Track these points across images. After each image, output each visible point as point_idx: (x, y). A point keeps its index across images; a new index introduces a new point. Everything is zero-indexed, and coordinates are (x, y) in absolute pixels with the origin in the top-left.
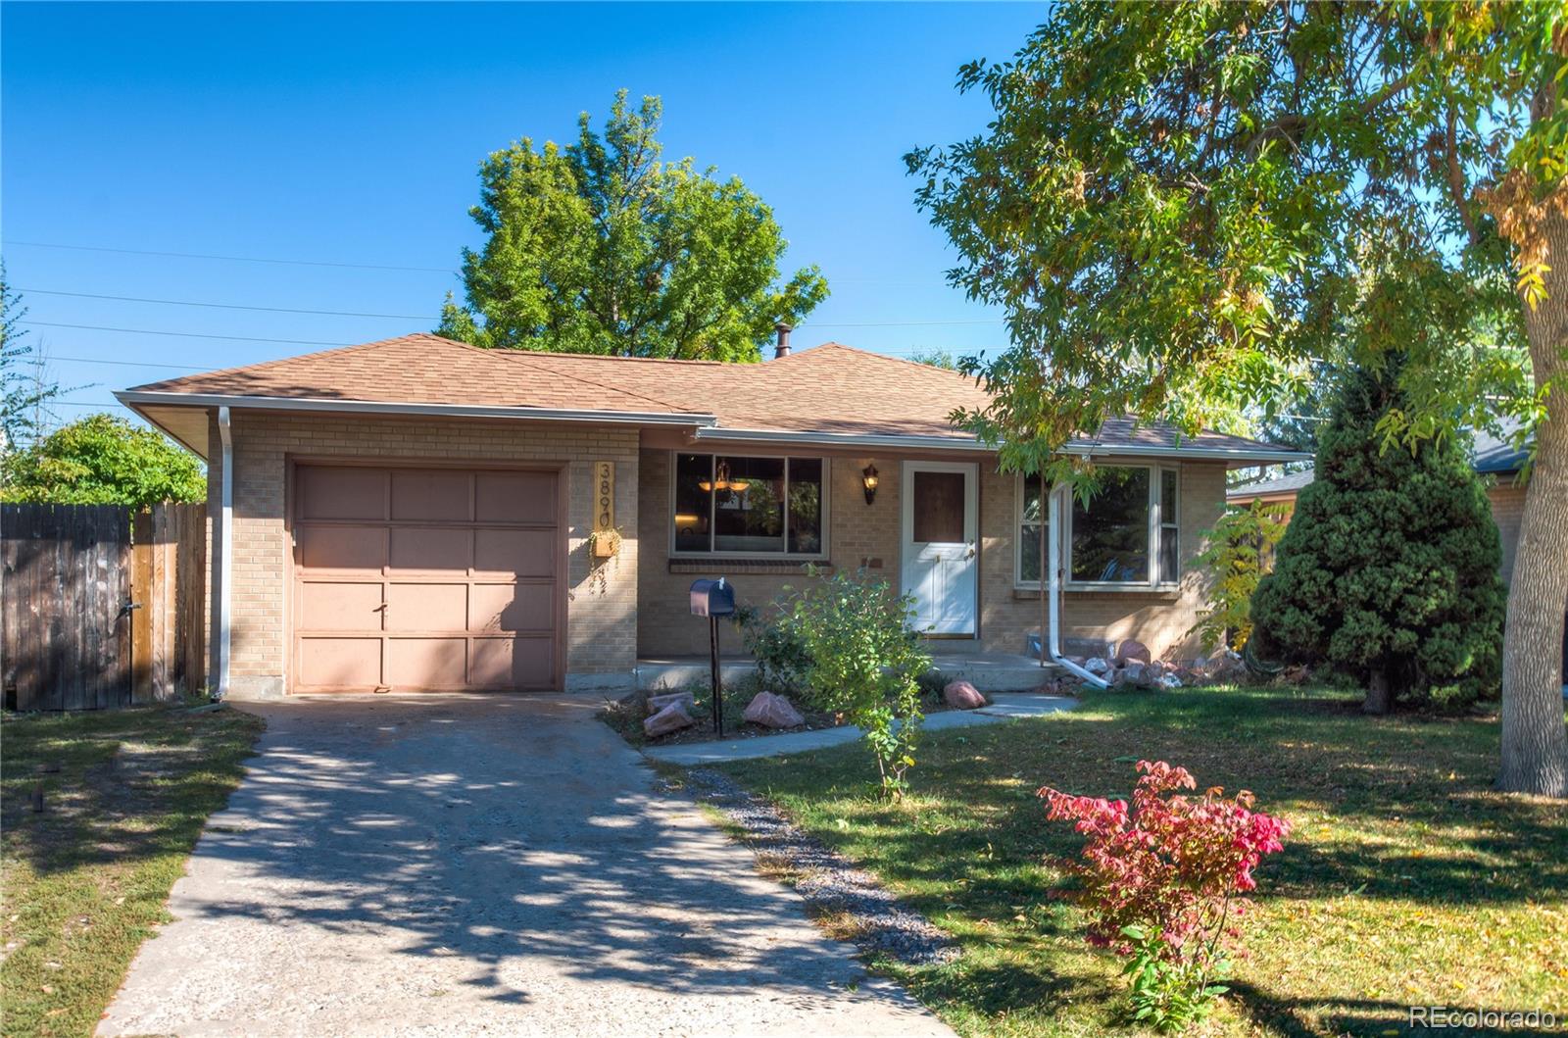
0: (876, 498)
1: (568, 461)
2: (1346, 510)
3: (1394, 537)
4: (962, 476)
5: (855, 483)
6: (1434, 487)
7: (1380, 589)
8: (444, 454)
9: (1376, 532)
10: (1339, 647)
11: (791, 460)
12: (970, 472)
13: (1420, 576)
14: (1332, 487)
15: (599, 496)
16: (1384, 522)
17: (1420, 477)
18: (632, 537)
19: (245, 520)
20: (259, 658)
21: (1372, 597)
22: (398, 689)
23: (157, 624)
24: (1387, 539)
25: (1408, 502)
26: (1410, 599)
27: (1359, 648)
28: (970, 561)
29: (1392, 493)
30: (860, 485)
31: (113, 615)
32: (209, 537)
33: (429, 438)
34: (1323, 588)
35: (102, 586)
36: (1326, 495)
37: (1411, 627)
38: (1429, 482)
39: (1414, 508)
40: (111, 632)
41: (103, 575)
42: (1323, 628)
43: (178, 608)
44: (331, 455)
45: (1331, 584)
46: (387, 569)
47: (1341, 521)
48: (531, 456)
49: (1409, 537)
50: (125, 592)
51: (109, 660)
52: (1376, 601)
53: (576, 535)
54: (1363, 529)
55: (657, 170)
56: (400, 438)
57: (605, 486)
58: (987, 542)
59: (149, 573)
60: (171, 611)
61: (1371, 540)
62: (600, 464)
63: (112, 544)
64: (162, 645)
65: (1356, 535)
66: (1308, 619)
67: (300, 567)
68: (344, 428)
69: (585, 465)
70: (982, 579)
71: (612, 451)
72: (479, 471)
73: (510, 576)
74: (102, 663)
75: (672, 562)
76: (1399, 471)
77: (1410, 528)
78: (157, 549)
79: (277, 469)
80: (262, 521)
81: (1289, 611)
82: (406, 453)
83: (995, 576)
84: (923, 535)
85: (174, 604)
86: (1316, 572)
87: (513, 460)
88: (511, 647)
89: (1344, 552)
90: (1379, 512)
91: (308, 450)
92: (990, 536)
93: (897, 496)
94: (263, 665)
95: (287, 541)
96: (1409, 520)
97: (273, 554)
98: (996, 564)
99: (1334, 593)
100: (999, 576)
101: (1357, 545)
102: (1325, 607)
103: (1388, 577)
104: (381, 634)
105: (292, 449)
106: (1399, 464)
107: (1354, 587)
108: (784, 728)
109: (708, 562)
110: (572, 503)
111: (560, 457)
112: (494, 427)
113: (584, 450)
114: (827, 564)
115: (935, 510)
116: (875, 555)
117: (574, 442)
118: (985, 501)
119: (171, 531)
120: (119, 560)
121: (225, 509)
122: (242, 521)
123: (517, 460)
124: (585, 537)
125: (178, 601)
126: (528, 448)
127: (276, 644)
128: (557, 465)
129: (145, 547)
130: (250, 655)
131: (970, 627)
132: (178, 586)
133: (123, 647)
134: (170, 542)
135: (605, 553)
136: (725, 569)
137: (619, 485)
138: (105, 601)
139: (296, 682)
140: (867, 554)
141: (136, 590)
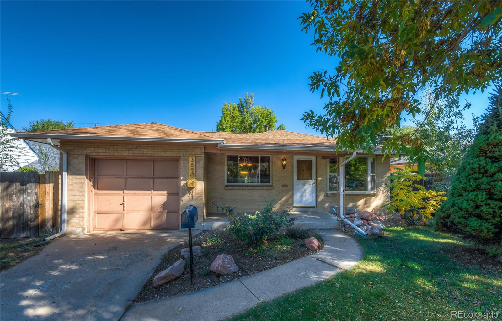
0: (286, 167)
1: (181, 157)
4: (311, 161)
5: (280, 163)
8: (138, 155)
11: (261, 157)
12: (314, 159)
15: (190, 168)
18: (202, 180)
20: (77, 221)
22: (128, 229)
23: (47, 210)
28: (314, 185)
30: (281, 164)
31: (33, 207)
32: (60, 182)
33: (134, 150)
35: (29, 198)
40: (32, 212)
41: (29, 194)
43: (53, 205)
46: (125, 191)
48: (168, 155)
50: (37, 200)
51: (32, 221)
53: (183, 180)
55: (254, 107)
56: (124, 149)
57: (192, 165)
58: (319, 179)
59: (45, 193)
60: (51, 206)
62: (191, 157)
63: (32, 184)
64: (48, 217)
67: (96, 191)
68: (105, 147)
69: (186, 158)
70: (317, 190)
71: (195, 153)
72: (154, 160)
73: (165, 193)
74: (29, 222)
75: (226, 186)
78: (47, 185)
79: (83, 160)
80: (78, 177)
82: (126, 154)
83: (321, 189)
84: (299, 178)
85: (52, 203)
87: (162, 156)
88: (166, 215)
91: (93, 154)
92: (319, 177)
93: (292, 167)
94: (79, 224)
95: (87, 183)
97: (81, 187)
98: (321, 186)
100: (323, 189)
104: (123, 212)
105: (88, 154)
108: (227, 275)
109: (236, 186)
110: (182, 170)
111: (178, 155)
112: (156, 146)
113: (186, 153)
114: (271, 186)
115: (303, 170)
116: (286, 184)
117: (182, 151)
118: (318, 168)
119: (51, 180)
120: (35, 189)
121: (64, 173)
122: (71, 177)
123: (164, 157)
124: (185, 181)
125: (54, 202)
126: (167, 153)
127: (83, 217)
128: (178, 158)
129: (43, 185)
130: (75, 220)
131: (314, 204)
132: (54, 198)
133: (36, 217)
134: (51, 183)
135: (192, 187)
136: (241, 188)
137: (197, 164)
138: (30, 203)
139: (95, 228)
140: (283, 183)
141: (41, 199)
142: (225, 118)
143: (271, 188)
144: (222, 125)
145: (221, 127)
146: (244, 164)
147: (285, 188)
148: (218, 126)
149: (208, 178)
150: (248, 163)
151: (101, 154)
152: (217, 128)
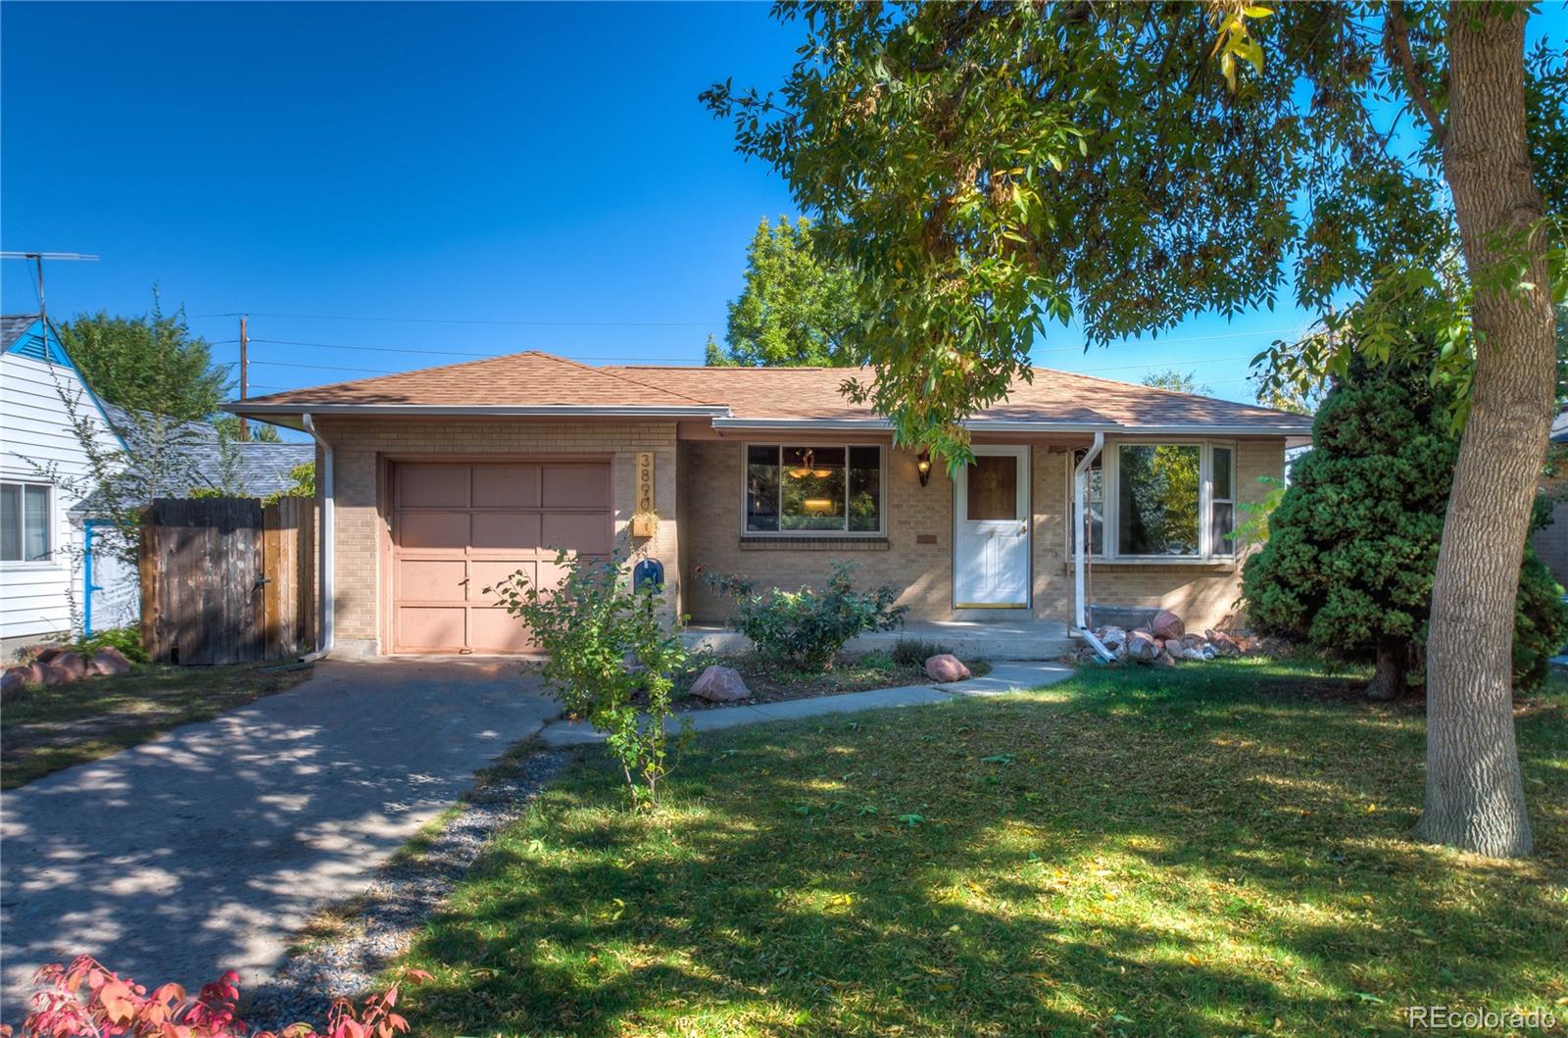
0: (930, 481)
1: (614, 453)
2: (1337, 479)
3: (1390, 507)
4: (1014, 459)
5: (908, 468)
6: (1441, 451)
7: (1369, 565)
8: (506, 449)
9: (1369, 502)
10: (1320, 628)
11: (851, 448)
12: (1022, 454)
13: (1417, 551)
14: (1325, 453)
15: (640, 482)
16: (1380, 491)
17: (1424, 439)
18: (671, 518)
19: (345, 509)
20: (358, 624)
21: (1361, 573)
22: (479, 651)
23: (283, 595)
24: (1380, 509)
25: (1407, 468)
26: (1405, 577)
27: (1342, 630)
28: (1023, 536)
29: (1390, 458)
30: (914, 469)
31: (250, 587)
32: (317, 523)
33: (494, 436)
34: (1305, 564)
35: (241, 565)
36: (1316, 463)
37: (1405, 608)
38: (1435, 445)
39: (1415, 474)
40: (248, 601)
41: (242, 555)
42: (1305, 608)
43: (299, 583)
44: (414, 453)
45: (1315, 559)
46: (469, 549)
47: (1330, 492)
48: (582, 450)
49: (1410, 507)
50: (259, 570)
51: (248, 624)
52: (1365, 578)
53: (620, 518)
54: (1355, 499)
56: (470, 436)
57: (645, 474)
58: (1039, 518)
59: (278, 553)
60: (293, 585)
61: (1362, 511)
62: (641, 454)
63: (248, 530)
64: (287, 613)
65: (1346, 505)
66: (1289, 598)
67: (399, 548)
69: (628, 455)
70: (1033, 553)
71: (653, 443)
72: (542, 464)
73: (571, 555)
74: (242, 627)
75: (743, 540)
76: (1399, 434)
77: (1410, 496)
78: (283, 533)
79: (370, 465)
80: (359, 509)
81: (1269, 588)
82: (475, 449)
83: (1046, 550)
84: (975, 514)
85: (296, 579)
86: (1299, 547)
87: (565, 453)
89: (1331, 524)
90: (1374, 480)
91: (394, 449)
92: (1041, 513)
93: (951, 478)
94: (361, 630)
95: (380, 526)
96: (1410, 487)
97: (368, 537)
98: (1048, 538)
99: (1318, 570)
100: (1050, 550)
101: (1345, 517)
102: (1308, 585)
103: (1380, 551)
104: (464, 604)
105: (381, 449)
106: (1401, 426)
107: (1338, 563)
108: (726, 701)
109: (775, 540)
110: (618, 490)
111: (606, 449)
112: (549, 425)
113: (628, 442)
114: (885, 540)
115: (990, 490)
116: (929, 532)
117: (618, 436)
118: (1035, 479)
119: (292, 519)
120: (255, 543)
121: (327, 500)
122: (341, 509)
123: (570, 453)
124: (627, 519)
125: (298, 576)
126: (578, 442)
127: (371, 612)
128: (606, 456)
129: (274, 532)
130: (351, 621)
131: (1023, 598)
132: (299, 564)
133: (258, 614)
134: (293, 528)
135: (645, 534)
136: (789, 545)
137: (658, 473)
138: (243, 577)
139: (396, 644)
140: (922, 531)
141: (268, 568)
142: (761, 287)
143: (884, 546)
144: (749, 315)
145: (745, 323)
146: (804, 472)
147: (928, 546)
148: (732, 318)
149: (690, 512)
150: (816, 468)
151: (413, 449)
152: (731, 326)
